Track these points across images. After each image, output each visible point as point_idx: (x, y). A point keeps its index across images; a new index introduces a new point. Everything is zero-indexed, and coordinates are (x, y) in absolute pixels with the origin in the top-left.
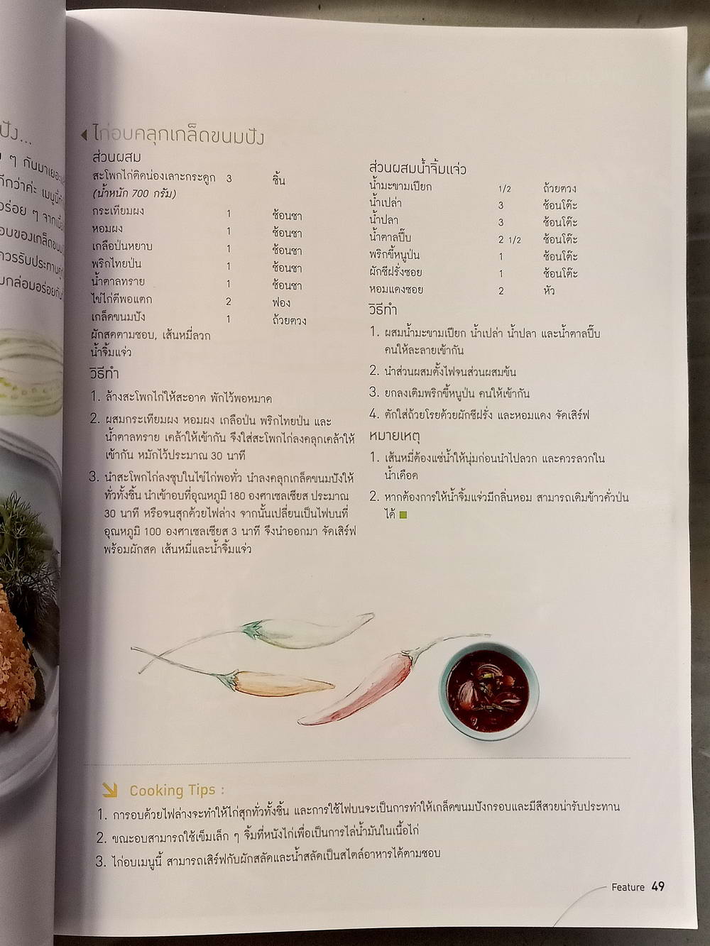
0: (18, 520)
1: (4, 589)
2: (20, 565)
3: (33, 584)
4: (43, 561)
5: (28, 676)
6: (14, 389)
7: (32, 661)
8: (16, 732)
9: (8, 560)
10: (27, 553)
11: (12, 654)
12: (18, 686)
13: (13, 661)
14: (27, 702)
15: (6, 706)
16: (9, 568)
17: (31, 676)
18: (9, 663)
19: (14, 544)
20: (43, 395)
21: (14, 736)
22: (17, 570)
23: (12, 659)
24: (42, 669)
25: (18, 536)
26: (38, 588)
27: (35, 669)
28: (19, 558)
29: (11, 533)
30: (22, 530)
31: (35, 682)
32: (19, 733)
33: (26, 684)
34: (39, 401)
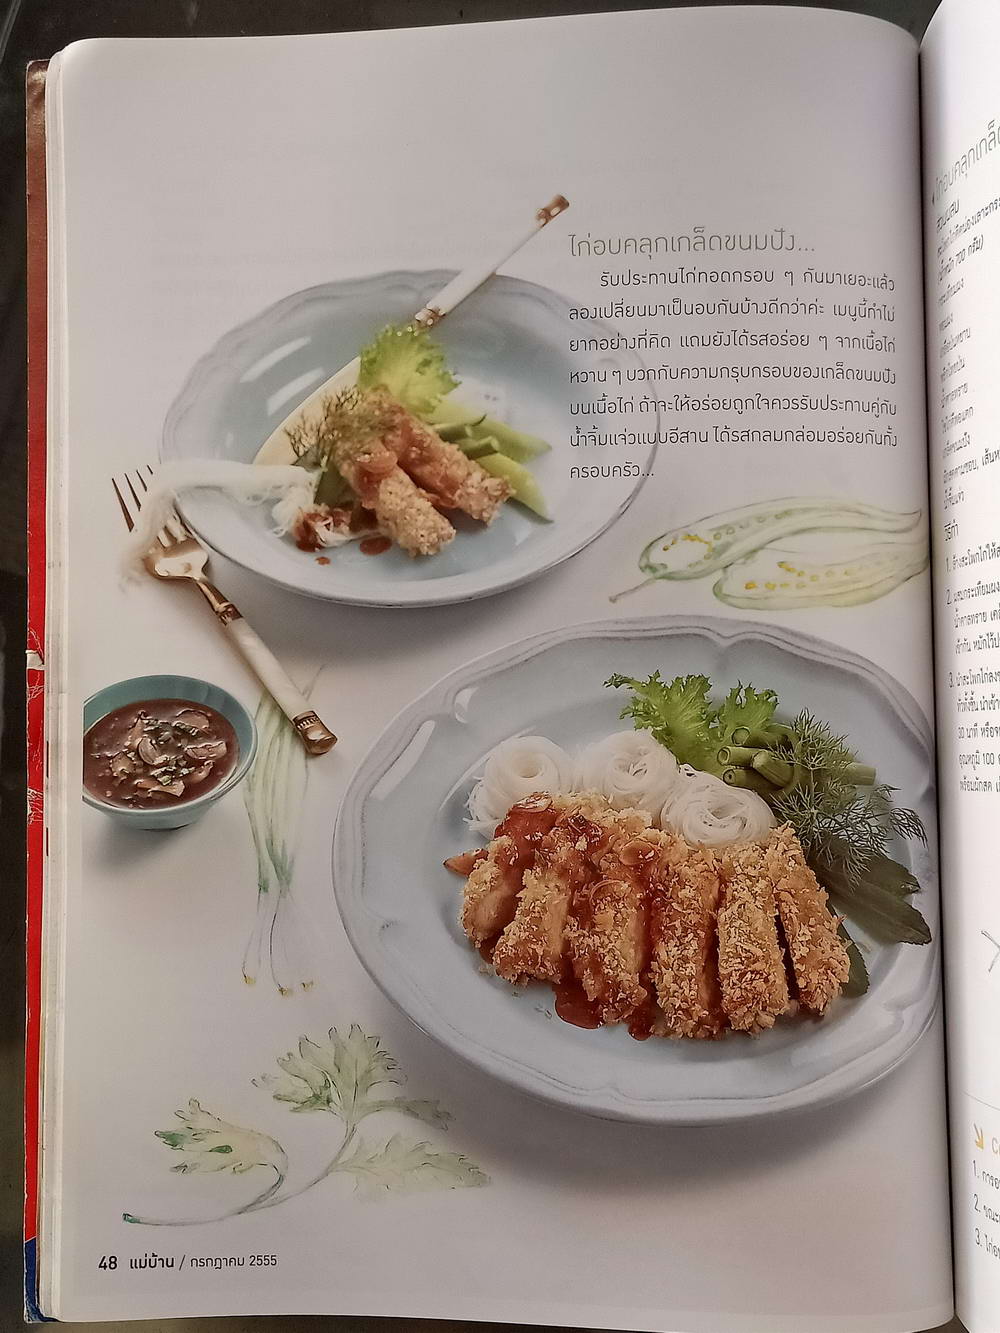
0: (813, 745)
1: (796, 835)
2: (818, 805)
3: (838, 830)
4: (853, 801)
5: (836, 952)
6: (799, 575)
7: (841, 931)
8: (822, 1023)
9: (800, 798)
10: (827, 789)
11: (812, 921)
12: (821, 963)
13: (812, 929)
14: (836, 986)
15: (806, 987)
16: (802, 808)
17: (840, 951)
18: (807, 932)
19: (808, 777)
20: (846, 578)
21: (820, 1029)
22: (813, 810)
23: (812, 926)
24: (859, 944)
25: (813, 766)
26: (848, 835)
27: (848, 944)
28: (816, 795)
29: (803, 762)
30: (817, 759)
31: (848, 960)
32: (827, 1025)
33: (834, 963)
34: (836, 587)
